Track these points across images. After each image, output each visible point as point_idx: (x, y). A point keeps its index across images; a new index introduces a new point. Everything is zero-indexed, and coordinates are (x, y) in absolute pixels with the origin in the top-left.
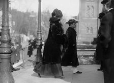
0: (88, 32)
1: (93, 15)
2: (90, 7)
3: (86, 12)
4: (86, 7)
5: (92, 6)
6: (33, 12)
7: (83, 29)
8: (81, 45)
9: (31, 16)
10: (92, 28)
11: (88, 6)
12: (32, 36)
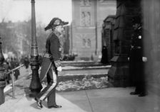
0: (84, 45)
1: (90, 23)
2: (86, 14)
3: (82, 20)
4: (81, 13)
5: (89, 13)
6: (10, 22)
7: (77, 42)
8: (79, 61)
9: (7, 27)
10: (89, 39)
11: (83, 13)
12: (11, 53)
